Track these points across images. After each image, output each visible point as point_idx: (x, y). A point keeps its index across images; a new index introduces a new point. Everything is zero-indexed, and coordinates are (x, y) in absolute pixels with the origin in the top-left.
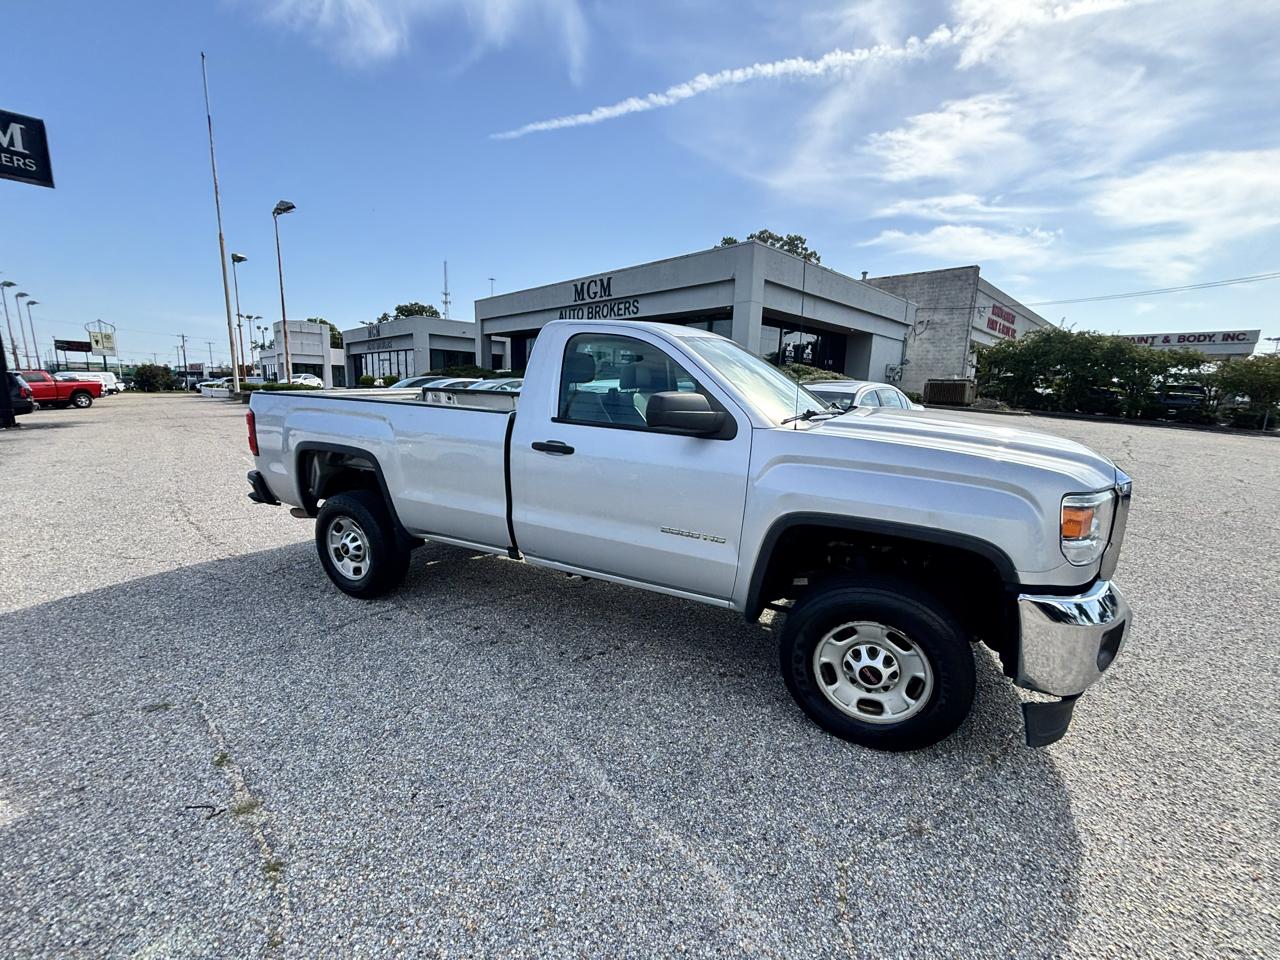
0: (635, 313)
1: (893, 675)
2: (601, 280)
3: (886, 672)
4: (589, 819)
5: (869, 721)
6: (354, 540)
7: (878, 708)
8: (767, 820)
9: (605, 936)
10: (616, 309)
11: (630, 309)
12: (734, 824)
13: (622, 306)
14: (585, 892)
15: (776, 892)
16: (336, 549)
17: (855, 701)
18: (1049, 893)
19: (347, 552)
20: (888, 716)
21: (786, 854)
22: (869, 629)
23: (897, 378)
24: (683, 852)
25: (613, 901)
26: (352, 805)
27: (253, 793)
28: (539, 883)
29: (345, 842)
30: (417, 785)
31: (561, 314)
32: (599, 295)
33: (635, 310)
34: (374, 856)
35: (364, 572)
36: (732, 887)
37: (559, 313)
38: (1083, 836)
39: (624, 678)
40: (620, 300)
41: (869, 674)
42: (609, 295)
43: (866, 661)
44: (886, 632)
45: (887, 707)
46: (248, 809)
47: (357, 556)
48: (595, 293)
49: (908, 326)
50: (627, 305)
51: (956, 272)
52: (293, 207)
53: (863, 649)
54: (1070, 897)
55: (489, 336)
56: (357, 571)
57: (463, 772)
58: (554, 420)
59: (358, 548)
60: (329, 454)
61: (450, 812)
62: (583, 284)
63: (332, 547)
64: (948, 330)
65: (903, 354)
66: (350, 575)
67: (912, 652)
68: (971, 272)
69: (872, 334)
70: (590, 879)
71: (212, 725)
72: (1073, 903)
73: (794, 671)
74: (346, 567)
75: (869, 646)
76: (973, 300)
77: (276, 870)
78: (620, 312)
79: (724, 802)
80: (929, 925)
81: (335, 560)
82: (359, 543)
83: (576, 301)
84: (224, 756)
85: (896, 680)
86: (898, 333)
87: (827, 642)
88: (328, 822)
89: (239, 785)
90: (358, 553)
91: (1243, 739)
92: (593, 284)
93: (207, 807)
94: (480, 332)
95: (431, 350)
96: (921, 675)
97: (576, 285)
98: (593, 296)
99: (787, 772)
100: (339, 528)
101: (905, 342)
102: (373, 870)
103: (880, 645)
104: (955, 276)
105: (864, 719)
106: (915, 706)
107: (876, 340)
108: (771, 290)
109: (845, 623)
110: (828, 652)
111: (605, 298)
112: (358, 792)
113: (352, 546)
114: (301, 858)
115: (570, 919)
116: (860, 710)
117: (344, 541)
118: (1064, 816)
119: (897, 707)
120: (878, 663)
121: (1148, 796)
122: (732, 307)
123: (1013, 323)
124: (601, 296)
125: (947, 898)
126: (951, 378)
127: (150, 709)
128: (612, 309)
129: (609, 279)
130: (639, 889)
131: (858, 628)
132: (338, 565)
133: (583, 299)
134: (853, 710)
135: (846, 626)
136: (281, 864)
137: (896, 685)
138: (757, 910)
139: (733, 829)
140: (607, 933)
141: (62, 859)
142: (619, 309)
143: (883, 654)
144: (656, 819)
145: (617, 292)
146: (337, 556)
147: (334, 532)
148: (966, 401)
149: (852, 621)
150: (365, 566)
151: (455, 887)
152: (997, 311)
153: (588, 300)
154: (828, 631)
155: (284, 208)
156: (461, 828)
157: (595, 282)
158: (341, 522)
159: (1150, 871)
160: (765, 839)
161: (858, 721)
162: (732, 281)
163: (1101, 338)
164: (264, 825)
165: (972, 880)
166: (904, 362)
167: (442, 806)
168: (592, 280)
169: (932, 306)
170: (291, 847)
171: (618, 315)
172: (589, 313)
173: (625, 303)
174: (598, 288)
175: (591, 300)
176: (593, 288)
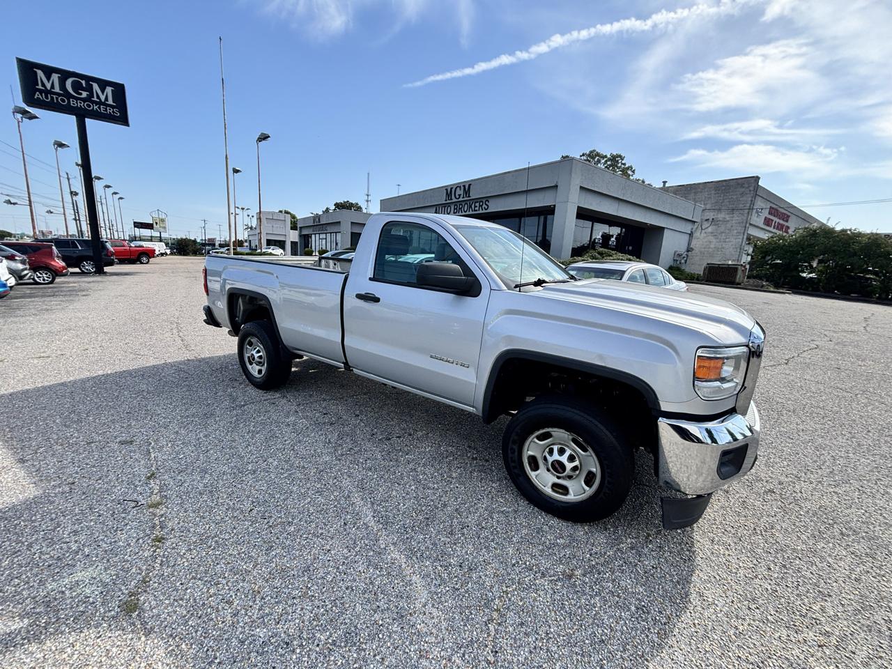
0: (486, 209)
1: (575, 469)
2: (464, 186)
3: (569, 466)
4: (351, 538)
5: (558, 499)
6: (258, 352)
7: (565, 490)
8: (467, 554)
9: (334, 608)
10: (473, 206)
11: (483, 207)
12: (443, 553)
13: (477, 204)
14: (332, 581)
15: (454, 599)
16: (249, 357)
17: (550, 484)
18: (649, 629)
19: (254, 359)
20: (571, 497)
21: (471, 578)
22: (559, 434)
23: (683, 261)
24: (403, 566)
25: (347, 589)
26: (214, 511)
27: (162, 497)
28: (306, 571)
29: (203, 531)
30: (255, 504)
31: (436, 210)
32: (462, 196)
33: (486, 207)
34: (216, 542)
35: (263, 373)
36: (426, 592)
37: (434, 210)
38: (693, 596)
39: (407, 454)
40: (476, 200)
41: (557, 466)
42: (469, 196)
43: (556, 456)
44: (571, 437)
45: (570, 490)
46: (156, 505)
47: (260, 363)
48: (460, 195)
49: (694, 222)
50: (481, 204)
51: (740, 181)
52: (269, 137)
53: (556, 448)
54: (664, 635)
56: (260, 371)
57: (285, 500)
58: (370, 279)
59: (260, 357)
60: (248, 297)
61: (269, 522)
62: (452, 188)
63: (247, 355)
64: (729, 225)
65: (689, 244)
66: (256, 374)
67: (588, 453)
68: (753, 181)
69: (663, 228)
70: (338, 574)
71: (153, 456)
72: (665, 639)
73: (510, 459)
74: (254, 370)
75: (560, 446)
76: (752, 203)
77: (159, 541)
79: (442, 539)
80: (551, 636)
81: (248, 364)
82: (261, 354)
83: (446, 200)
84: (153, 474)
85: (577, 472)
86: (687, 228)
87: (531, 441)
88: (197, 519)
89: (156, 491)
90: (260, 360)
91: (861, 548)
92: (458, 188)
93: (135, 501)
95: (352, 233)
96: (594, 470)
97: (447, 190)
98: (458, 197)
99: (493, 526)
100: (251, 344)
101: (691, 235)
102: (213, 549)
103: (568, 446)
104: (738, 184)
105: (555, 498)
106: (589, 491)
107: (666, 233)
108: (584, 194)
109: (543, 428)
110: (533, 448)
111: (466, 199)
112: (220, 504)
113: (256, 355)
114: (175, 537)
115: (317, 595)
116: (553, 490)
117: (252, 352)
118: (685, 581)
119: (577, 491)
120: (564, 459)
121: (760, 577)
122: (555, 206)
123: (787, 221)
124: (463, 197)
125: (571, 620)
126: (726, 263)
127: (122, 443)
128: (471, 207)
129: (470, 185)
130: (366, 584)
131: (553, 433)
132: (249, 367)
133: (451, 199)
134: (548, 490)
135: (544, 431)
136: (164, 539)
137: (577, 476)
138: (438, 608)
139: (442, 557)
140: (336, 607)
141: (52, 520)
142: (475, 207)
143: (568, 453)
144: (394, 544)
145: (474, 195)
146: (249, 362)
147: (248, 347)
148: (737, 280)
149: (548, 427)
150: (264, 369)
151: (256, 566)
152: (773, 211)
153: (454, 200)
154: (532, 433)
155: (264, 137)
156: (272, 533)
157: (460, 187)
158: (252, 340)
159: (736, 628)
160: (461, 566)
161: (550, 498)
162: (556, 187)
163: (860, 234)
164: (162, 516)
165: (594, 612)
166: (689, 250)
167: (266, 518)
168: (458, 186)
169: (717, 207)
170: (172, 530)
171: (475, 210)
172: (454, 209)
173: (480, 202)
174: (462, 192)
175: (457, 200)
176: (458, 192)
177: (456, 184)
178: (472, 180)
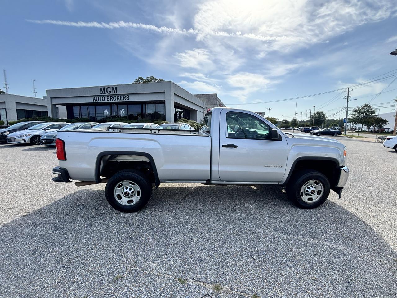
0: (127, 100)
2: (113, 88)
5: (311, 203)
8: (319, 229)
10: (119, 98)
11: (126, 98)
13: (122, 97)
15: (339, 241)
16: (119, 194)
17: (307, 199)
20: (314, 201)
21: (330, 234)
22: (311, 182)
23: (202, 122)
24: (318, 242)
26: (244, 270)
27: (211, 283)
28: (309, 262)
30: (249, 256)
31: (94, 98)
32: (112, 92)
33: (128, 99)
36: (333, 244)
37: (93, 98)
38: (352, 212)
40: (121, 95)
41: (313, 192)
42: (116, 93)
43: (312, 189)
44: (314, 181)
45: (313, 198)
46: (218, 288)
47: (131, 196)
48: (110, 92)
49: (204, 108)
51: (212, 95)
53: (310, 186)
55: (55, 105)
56: (130, 201)
57: (254, 248)
58: (227, 138)
61: (268, 258)
62: (104, 88)
63: (115, 194)
65: (203, 116)
66: (127, 204)
67: (319, 185)
68: (215, 95)
69: (196, 111)
71: (155, 273)
74: (124, 201)
76: (216, 102)
78: (121, 99)
81: (117, 199)
82: (133, 190)
83: (101, 94)
84: (180, 280)
86: (202, 110)
87: (303, 187)
88: (247, 278)
89: (202, 284)
94: (50, 103)
95: (17, 109)
96: (321, 189)
97: (101, 88)
100: (120, 186)
101: (203, 113)
107: (198, 112)
108: (175, 96)
111: (114, 94)
112: (240, 266)
116: (309, 201)
119: (316, 198)
122: (165, 100)
124: (113, 93)
127: (114, 281)
128: (118, 98)
129: (116, 87)
130: (324, 253)
132: (119, 201)
133: (105, 93)
135: (307, 182)
139: (317, 234)
142: (121, 98)
143: (314, 187)
144: (304, 238)
145: (119, 92)
146: (118, 198)
147: (118, 188)
150: (136, 199)
152: (221, 105)
153: (107, 94)
156: (277, 261)
157: (110, 88)
158: (122, 183)
160: (324, 233)
162: (164, 92)
164: (232, 289)
167: (264, 258)
168: (109, 87)
169: (207, 103)
171: (121, 100)
172: (107, 98)
173: (123, 96)
174: (111, 90)
175: (108, 94)
176: (109, 90)
177: (107, 86)
178: (117, 85)
